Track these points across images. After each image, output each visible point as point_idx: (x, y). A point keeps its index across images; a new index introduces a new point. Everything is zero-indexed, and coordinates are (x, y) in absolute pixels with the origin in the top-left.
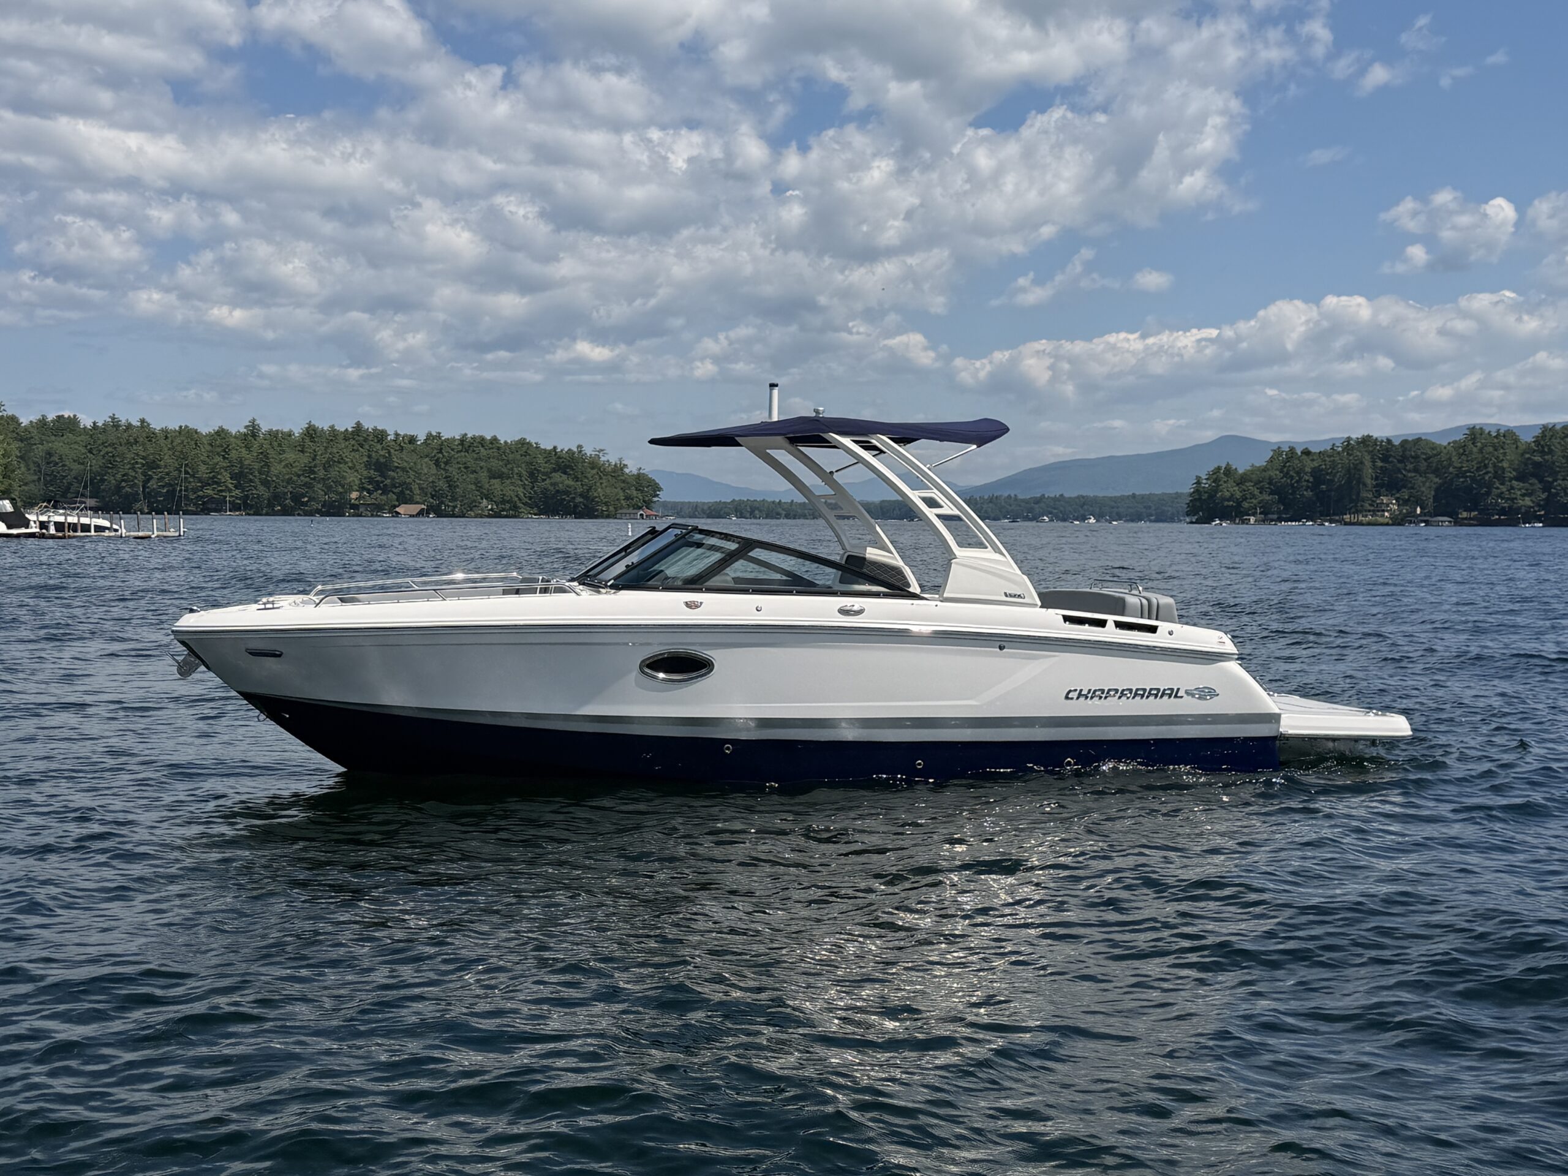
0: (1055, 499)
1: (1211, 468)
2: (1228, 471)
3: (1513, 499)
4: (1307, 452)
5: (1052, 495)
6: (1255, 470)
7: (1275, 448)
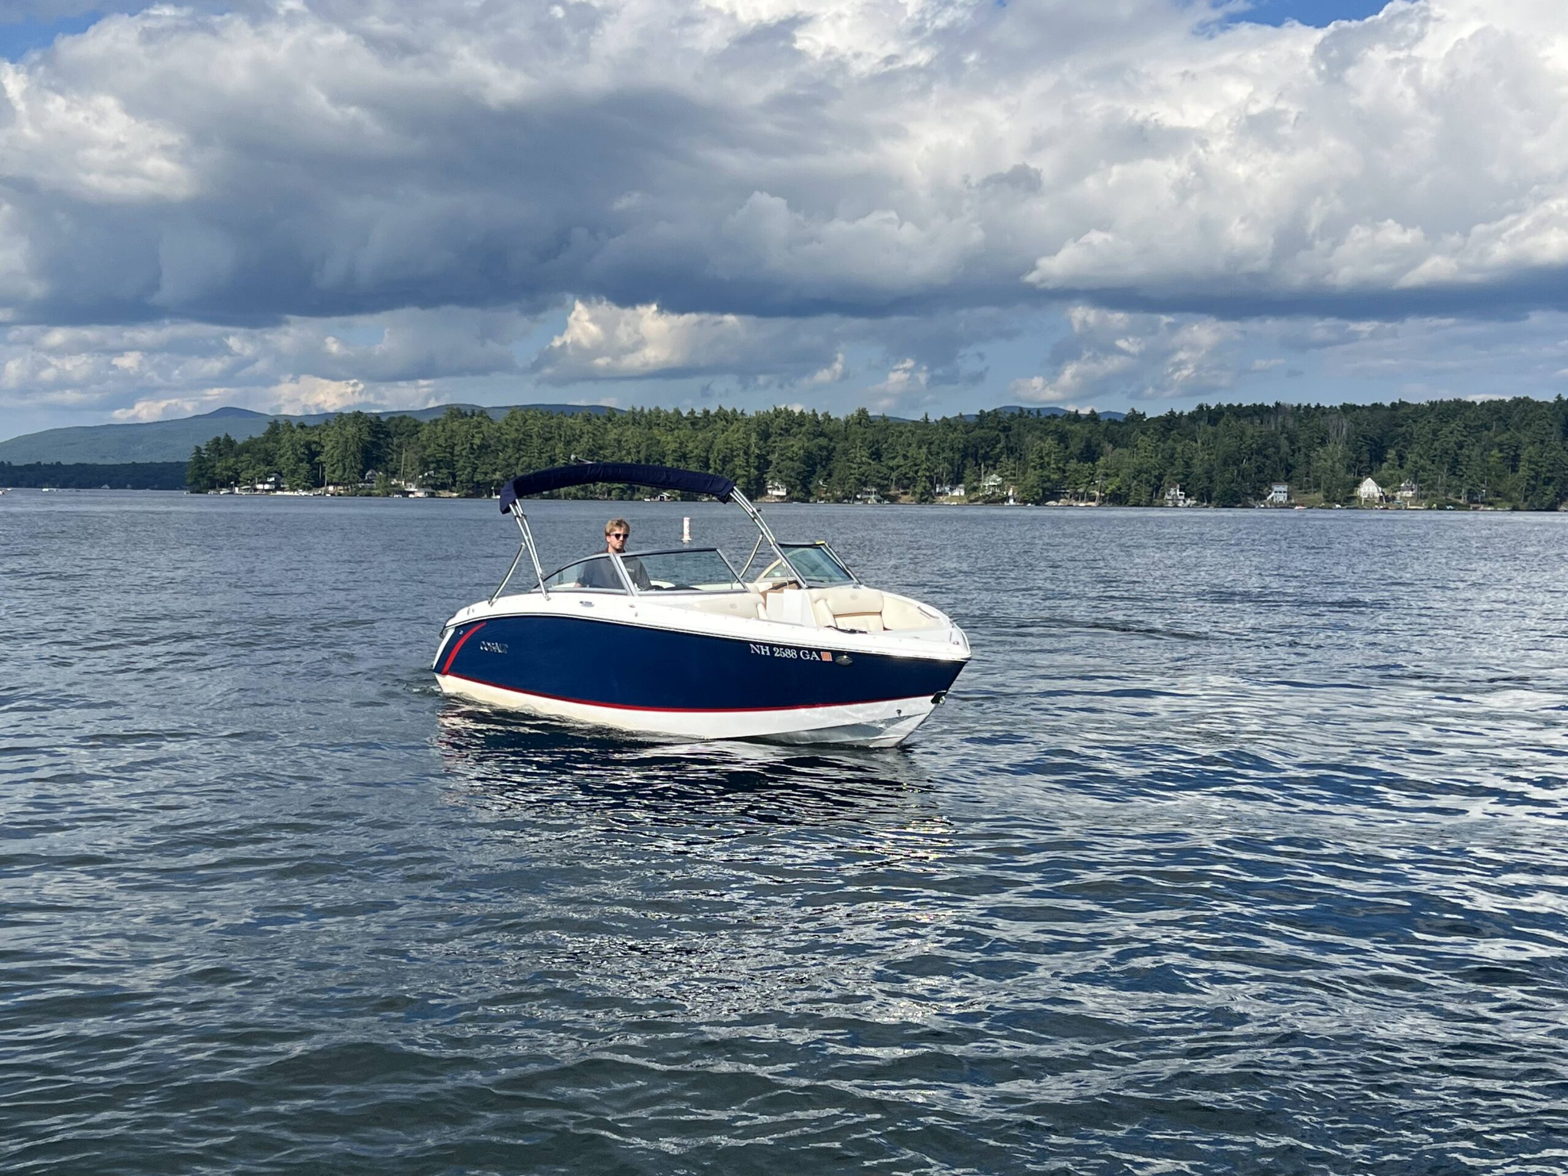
0: (51, 466)
1: (210, 439)
2: (229, 442)
3: (486, 474)
4: (302, 426)
5: (49, 463)
6: (253, 442)
7: (272, 421)
